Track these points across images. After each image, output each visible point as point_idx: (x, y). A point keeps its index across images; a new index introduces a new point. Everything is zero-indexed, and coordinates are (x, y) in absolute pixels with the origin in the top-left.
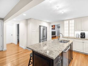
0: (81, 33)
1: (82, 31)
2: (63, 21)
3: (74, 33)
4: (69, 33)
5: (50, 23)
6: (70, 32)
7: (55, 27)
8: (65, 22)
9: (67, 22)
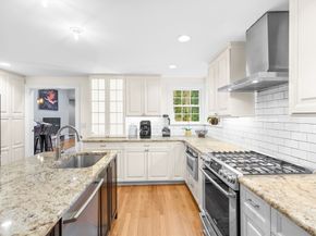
0: (142, 122)
1: (144, 115)
2: (87, 76)
3: (124, 124)
4: (107, 124)
5: (24, 76)
6: (113, 119)
7: (56, 98)
8: (94, 83)
9: (102, 82)
